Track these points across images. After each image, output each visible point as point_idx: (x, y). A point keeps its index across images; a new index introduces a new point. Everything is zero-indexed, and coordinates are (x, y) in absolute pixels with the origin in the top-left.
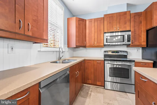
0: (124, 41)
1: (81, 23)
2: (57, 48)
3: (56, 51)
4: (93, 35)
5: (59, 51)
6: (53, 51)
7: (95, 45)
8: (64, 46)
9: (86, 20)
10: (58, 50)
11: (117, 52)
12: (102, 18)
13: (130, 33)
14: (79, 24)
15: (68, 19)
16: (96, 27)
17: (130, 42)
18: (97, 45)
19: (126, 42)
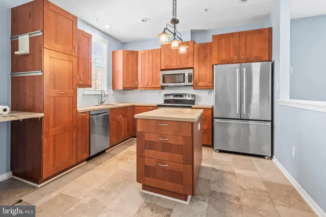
0: (184, 82)
1: (131, 57)
2: (99, 91)
3: (98, 95)
4: (147, 72)
5: (101, 95)
6: (95, 95)
7: (150, 86)
8: (108, 89)
9: (137, 52)
10: (100, 93)
11: (181, 95)
12: (158, 49)
13: (191, 71)
14: (128, 59)
15: (113, 52)
16: (151, 61)
17: (191, 82)
18: (152, 86)
19: (187, 83)
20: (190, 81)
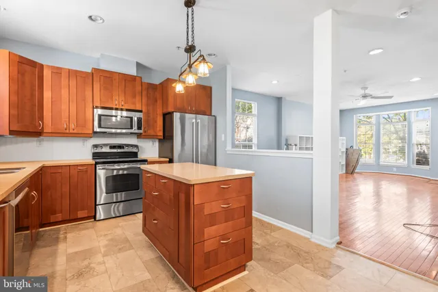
0: (132, 128)
1: (28, 70)
7: (71, 131)
9: (42, 66)
11: (120, 146)
13: (141, 115)
17: (141, 129)
18: (75, 131)
19: (135, 130)
20: (139, 128)
